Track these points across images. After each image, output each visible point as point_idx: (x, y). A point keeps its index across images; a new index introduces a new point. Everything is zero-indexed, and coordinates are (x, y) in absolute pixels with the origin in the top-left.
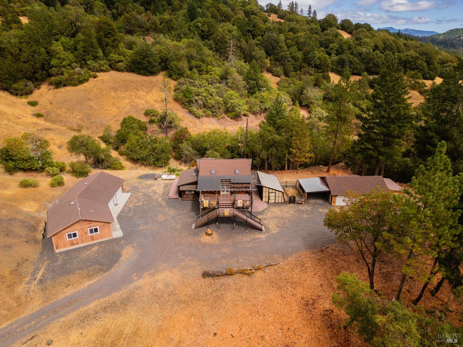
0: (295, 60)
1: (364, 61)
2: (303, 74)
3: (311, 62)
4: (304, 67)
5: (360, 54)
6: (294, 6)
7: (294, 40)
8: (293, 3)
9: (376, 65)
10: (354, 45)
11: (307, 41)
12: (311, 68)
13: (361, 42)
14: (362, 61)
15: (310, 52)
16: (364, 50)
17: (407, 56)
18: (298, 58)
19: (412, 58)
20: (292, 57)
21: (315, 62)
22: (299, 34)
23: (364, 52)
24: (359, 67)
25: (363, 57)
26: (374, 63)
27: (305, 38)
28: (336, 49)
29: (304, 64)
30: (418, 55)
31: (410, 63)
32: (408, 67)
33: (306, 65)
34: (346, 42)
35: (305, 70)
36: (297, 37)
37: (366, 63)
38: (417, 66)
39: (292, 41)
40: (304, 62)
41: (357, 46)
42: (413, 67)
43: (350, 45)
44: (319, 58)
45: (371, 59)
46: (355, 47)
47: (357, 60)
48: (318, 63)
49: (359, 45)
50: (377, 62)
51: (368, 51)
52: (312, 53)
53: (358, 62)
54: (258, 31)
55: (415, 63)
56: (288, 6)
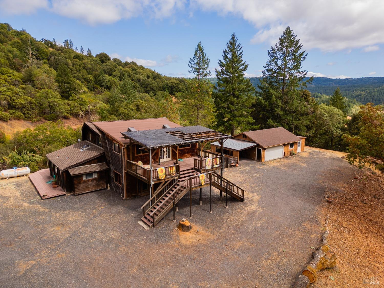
0: (88, 81)
1: (143, 86)
2: (97, 94)
3: (103, 84)
4: (97, 88)
5: (139, 80)
6: (69, 44)
7: (81, 66)
8: (67, 40)
9: (152, 89)
10: (132, 74)
11: (94, 67)
12: (103, 89)
13: (137, 72)
14: (141, 86)
15: (100, 75)
16: (141, 77)
17: (171, 83)
18: (90, 80)
19: (175, 84)
20: (84, 79)
21: (106, 84)
22: (86, 61)
23: (142, 79)
24: (141, 90)
25: (141, 83)
26: (150, 87)
27: (91, 64)
28: (118, 76)
29: (96, 85)
30: (178, 82)
31: (175, 87)
32: (174, 90)
33: (99, 86)
34: (126, 71)
35: (99, 91)
36: (84, 64)
37: (144, 87)
38: (180, 90)
39: (80, 66)
40: (96, 84)
41: (135, 75)
42: (177, 90)
43: (130, 73)
44: (109, 81)
45: (148, 85)
46: (133, 75)
47: (138, 85)
48: (108, 84)
49: (136, 74)
50: (152, 86)
51: (144, 78)
52: (101, 76)
53: (139, 86)
54: (43, 54)
55: (178, 88)
56: (64, 42)
